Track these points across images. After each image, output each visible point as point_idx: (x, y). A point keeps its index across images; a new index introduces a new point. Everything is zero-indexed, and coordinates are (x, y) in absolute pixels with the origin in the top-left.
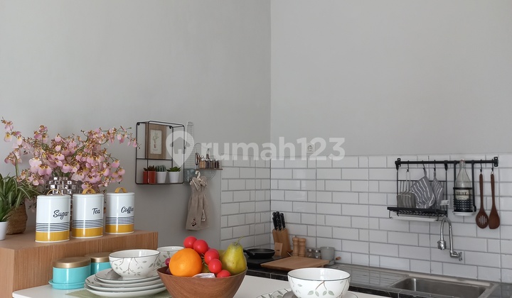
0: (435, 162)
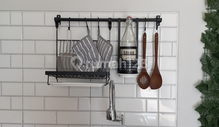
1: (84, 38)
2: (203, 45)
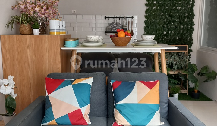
0: (117, 17)
1: (113, 23)
2: (145, 24)
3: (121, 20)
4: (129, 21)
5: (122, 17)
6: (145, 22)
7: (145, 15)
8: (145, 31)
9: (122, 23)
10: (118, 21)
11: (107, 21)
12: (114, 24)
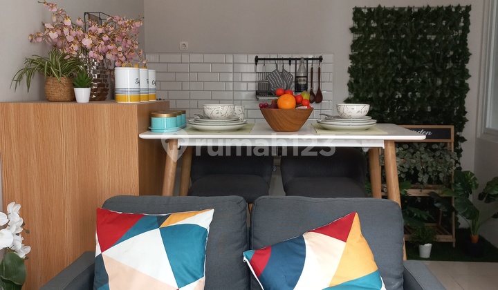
1: (275, 71)
3: (293, 66)
4: (312, 68)
5: (296, 59)
6: (351, 71)
7: (351, 54)
8: (349, 90)
9: (296, 72)
10: (287, 67)
11: (260, 67)
12: (276, 73)
